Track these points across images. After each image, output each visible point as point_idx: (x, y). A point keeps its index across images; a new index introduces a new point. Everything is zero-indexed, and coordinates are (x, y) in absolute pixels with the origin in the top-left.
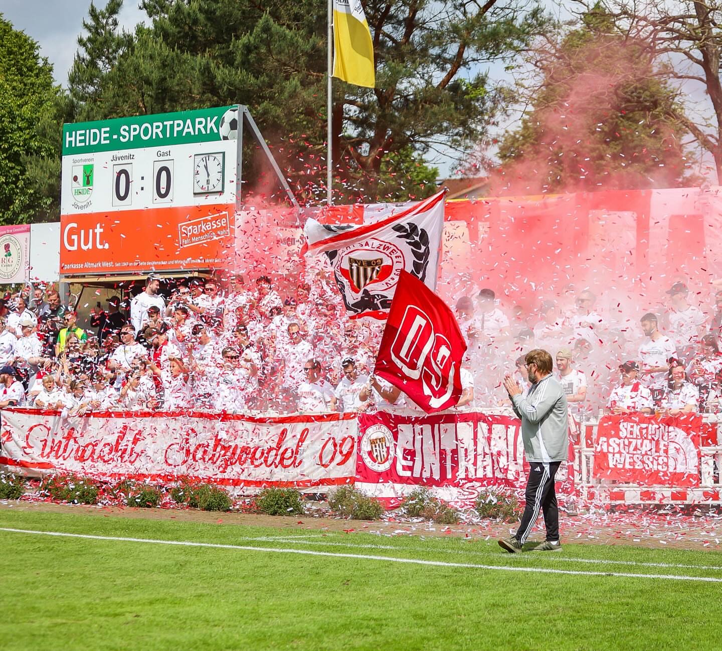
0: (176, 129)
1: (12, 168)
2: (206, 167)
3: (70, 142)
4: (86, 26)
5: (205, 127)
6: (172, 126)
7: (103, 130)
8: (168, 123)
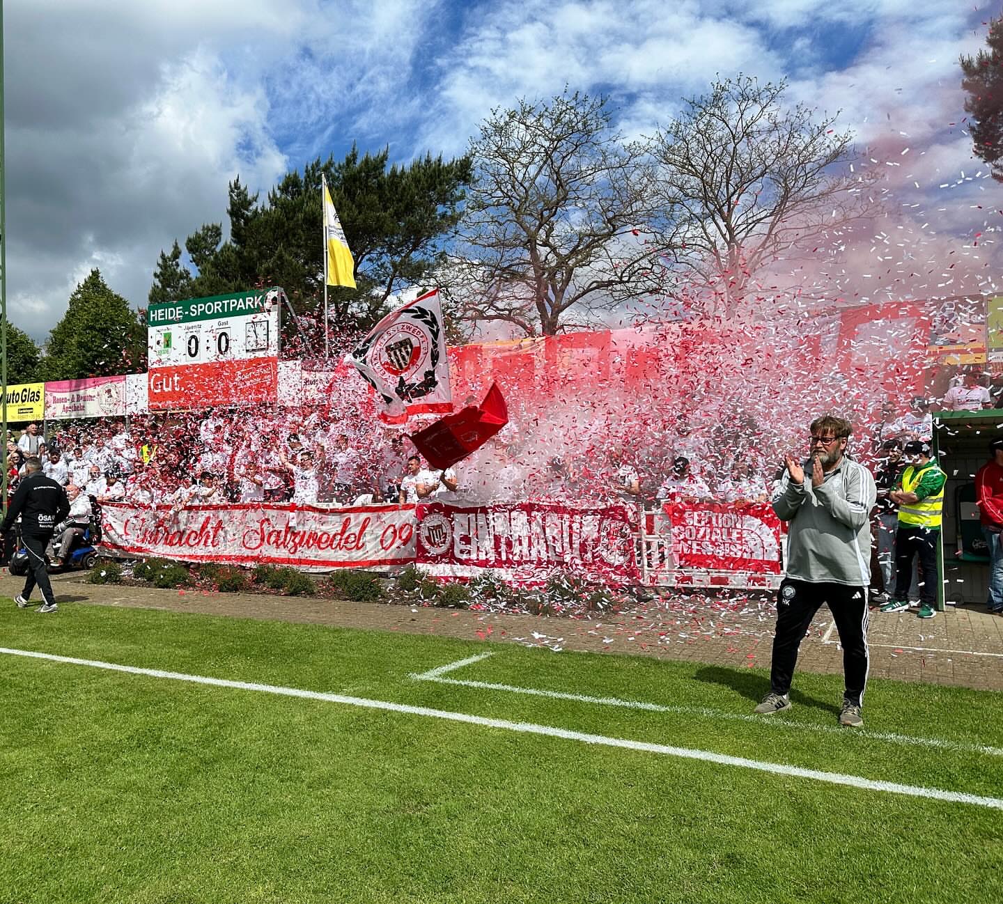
0: (232, 306)
1: (114, 353)
2: (255, 332)
3: (154, 318)
4: (159, 265)
5: (253, 304)
6: (229, 304)
7: (177, 308)
8: (226, 302)
